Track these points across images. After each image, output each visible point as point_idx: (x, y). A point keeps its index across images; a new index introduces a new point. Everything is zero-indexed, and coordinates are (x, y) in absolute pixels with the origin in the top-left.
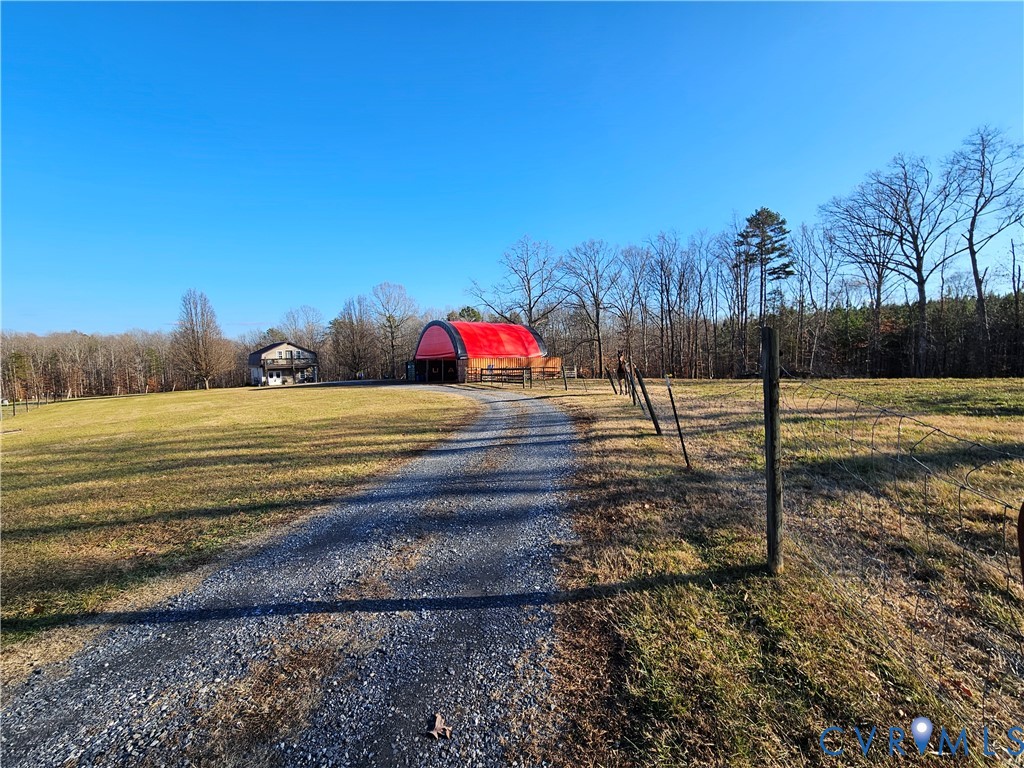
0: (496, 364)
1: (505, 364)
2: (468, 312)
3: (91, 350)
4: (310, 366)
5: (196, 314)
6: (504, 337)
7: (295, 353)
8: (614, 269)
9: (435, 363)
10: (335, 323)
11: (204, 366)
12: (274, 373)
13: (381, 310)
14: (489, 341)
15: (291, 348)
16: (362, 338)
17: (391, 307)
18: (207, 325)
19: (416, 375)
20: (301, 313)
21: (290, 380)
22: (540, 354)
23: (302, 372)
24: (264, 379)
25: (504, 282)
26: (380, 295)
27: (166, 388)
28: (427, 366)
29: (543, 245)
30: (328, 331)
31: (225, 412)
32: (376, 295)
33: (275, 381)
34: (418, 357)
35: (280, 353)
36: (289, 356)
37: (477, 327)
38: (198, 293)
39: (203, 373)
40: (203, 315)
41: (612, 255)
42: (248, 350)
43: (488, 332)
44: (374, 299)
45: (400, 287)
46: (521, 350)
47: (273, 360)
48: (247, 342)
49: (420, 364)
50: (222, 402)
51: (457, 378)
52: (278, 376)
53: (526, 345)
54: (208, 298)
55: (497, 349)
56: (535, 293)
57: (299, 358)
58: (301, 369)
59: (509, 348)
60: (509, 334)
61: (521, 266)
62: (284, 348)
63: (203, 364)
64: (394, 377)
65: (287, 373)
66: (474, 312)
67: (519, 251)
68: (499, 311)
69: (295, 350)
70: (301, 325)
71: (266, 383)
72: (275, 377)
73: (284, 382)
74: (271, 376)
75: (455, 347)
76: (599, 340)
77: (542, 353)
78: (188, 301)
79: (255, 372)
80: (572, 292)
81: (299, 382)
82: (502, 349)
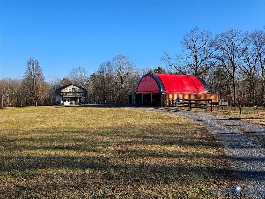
0: (182, 97)
1: (187, 97)
2: (159, 70)
4: (83, 96)
5: (33, 70)
6: (185, 82)
7: (76, 90)
8: (244, 45)
9: (147, 96)
10: (93, 76)
11: (36, 95)
12: (67, 99)
13: (117, 69)
14: (177, 84)
15: (75, 87)
16: (108, 82)
17: (122, 68)
18: (38, 75)
19: (136, 102)
20: (78, 71)
21: (74, 102)
24: (62, 102)
25: (182, 53)
26: (117, 61)
27: (18, 105)
28: (143, 97)
29: (205, 32)
30: (90, 79)
31: (49, 119)
32: (114, 61)
33: (67, 103)
34: (138, 93)
35: (70, 89)
36: (74, 91)
38: (35, 60)
39: (35, 98)
40: (36, 70)
41: (244, 37)
42: (54, 88)
44: (114, 63)
45: (126, 57)
46: (195, 89)
47: (66, 93)
48: (53, 85)
49: (139, 97)
50: (45, 114)
51: (160, 104)
52: (68, 101)
53: (198, 87)
54: (39, 62)
55: (182, 88)
56: (199, 59)
57: (78, 92)
58: (79, 98)
59: (188, 88)
60: (188, 81)
61: (192, 44)
62: (72, 87)
63: (35, 94)
64: (122, 103)
65: (73, 99)
66: (162, 70)
67: (191, 37)
68: (179, 69)
69: (77, 88)
70: (78, 76)
71: (63, 104)
73: (71, 104)
74: (65, 101)
75: (159, 87)
76: (234, 85)
77: (206, 91)
78: (30, 63)
79: (58, 98)
80: (219, 59)
81: (78, 104)
82: (184, 89)
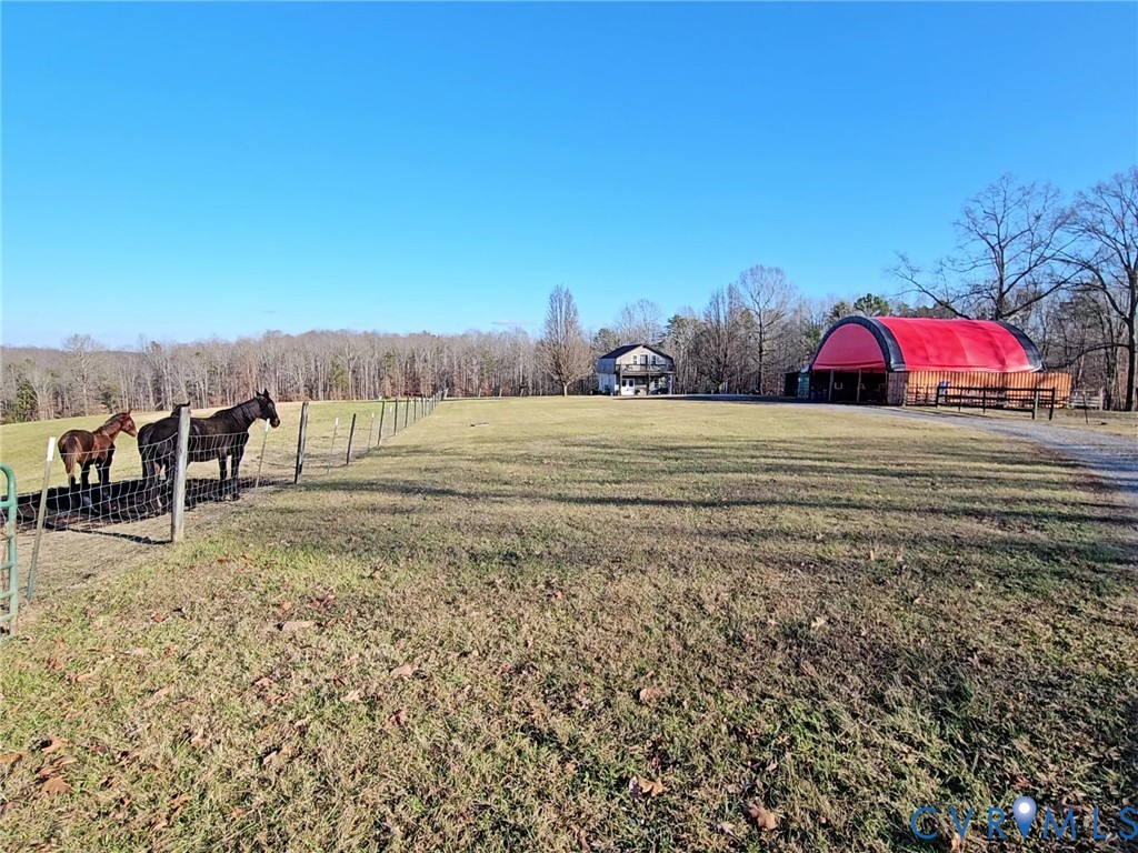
1: (965, 381)
3: (439, 351)
4: (664, 374)
5: (561, 313)
6: (964, 342)
7: (650, 358)
9: (845, 376)
11: (565, 370)
12: (628, 381)
14: (937, 348)
15: (647, 352)
16: (731, 340)
20: (638, 309)
21: (643, 390)
22: (1028, 367)
23: (656, 382)
24: (616, 388)
25: (957, 254)
26: (749, 283)
28: (832, 379)
33: (627, 391)
34: (814, 368)
35: (635, 357)
36: (643, 362)
37: (920, 326)
38: (564, 290)
40: (567, 314)
43: (937, 334)
45: (778, 271)
46: (992, 361)
47: (627, 366)
49: (819, 377)
51: (885, 398)
52: (631, 385)
53: (1003, 352)
54: (573, 295)
55: (951, 359)
56: (1011, 270)
57: (654, 364)
58: (655, 378)
59: (972, 358)
60: (971, 338)
62: (639, 353)
63: (564, 368)
64: (760, 392)
65: (640, 381)
67: (988, 203)
68: (942, 299)
69: (651, 354)
71: (618, 393)
72: (628, 386)
73: (637, 392)
74: (624, 384)
75: (886, 354)
76: (1131, 346)
77: (1032, 367)
78: (555, 298)
79: (604, 380)
80: (1083, 265)
81: (653, 393)
